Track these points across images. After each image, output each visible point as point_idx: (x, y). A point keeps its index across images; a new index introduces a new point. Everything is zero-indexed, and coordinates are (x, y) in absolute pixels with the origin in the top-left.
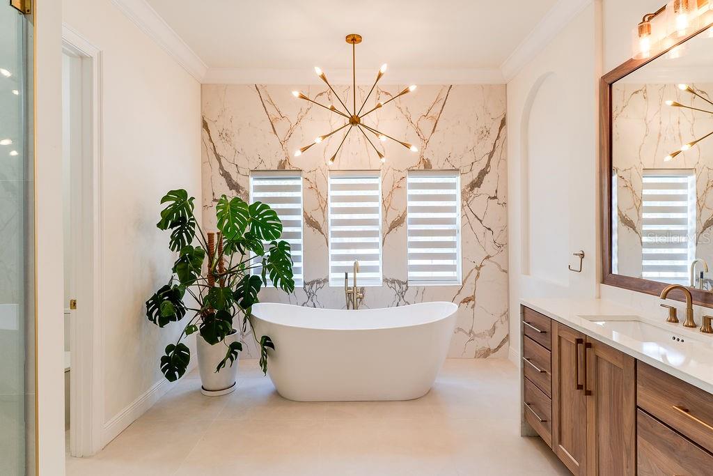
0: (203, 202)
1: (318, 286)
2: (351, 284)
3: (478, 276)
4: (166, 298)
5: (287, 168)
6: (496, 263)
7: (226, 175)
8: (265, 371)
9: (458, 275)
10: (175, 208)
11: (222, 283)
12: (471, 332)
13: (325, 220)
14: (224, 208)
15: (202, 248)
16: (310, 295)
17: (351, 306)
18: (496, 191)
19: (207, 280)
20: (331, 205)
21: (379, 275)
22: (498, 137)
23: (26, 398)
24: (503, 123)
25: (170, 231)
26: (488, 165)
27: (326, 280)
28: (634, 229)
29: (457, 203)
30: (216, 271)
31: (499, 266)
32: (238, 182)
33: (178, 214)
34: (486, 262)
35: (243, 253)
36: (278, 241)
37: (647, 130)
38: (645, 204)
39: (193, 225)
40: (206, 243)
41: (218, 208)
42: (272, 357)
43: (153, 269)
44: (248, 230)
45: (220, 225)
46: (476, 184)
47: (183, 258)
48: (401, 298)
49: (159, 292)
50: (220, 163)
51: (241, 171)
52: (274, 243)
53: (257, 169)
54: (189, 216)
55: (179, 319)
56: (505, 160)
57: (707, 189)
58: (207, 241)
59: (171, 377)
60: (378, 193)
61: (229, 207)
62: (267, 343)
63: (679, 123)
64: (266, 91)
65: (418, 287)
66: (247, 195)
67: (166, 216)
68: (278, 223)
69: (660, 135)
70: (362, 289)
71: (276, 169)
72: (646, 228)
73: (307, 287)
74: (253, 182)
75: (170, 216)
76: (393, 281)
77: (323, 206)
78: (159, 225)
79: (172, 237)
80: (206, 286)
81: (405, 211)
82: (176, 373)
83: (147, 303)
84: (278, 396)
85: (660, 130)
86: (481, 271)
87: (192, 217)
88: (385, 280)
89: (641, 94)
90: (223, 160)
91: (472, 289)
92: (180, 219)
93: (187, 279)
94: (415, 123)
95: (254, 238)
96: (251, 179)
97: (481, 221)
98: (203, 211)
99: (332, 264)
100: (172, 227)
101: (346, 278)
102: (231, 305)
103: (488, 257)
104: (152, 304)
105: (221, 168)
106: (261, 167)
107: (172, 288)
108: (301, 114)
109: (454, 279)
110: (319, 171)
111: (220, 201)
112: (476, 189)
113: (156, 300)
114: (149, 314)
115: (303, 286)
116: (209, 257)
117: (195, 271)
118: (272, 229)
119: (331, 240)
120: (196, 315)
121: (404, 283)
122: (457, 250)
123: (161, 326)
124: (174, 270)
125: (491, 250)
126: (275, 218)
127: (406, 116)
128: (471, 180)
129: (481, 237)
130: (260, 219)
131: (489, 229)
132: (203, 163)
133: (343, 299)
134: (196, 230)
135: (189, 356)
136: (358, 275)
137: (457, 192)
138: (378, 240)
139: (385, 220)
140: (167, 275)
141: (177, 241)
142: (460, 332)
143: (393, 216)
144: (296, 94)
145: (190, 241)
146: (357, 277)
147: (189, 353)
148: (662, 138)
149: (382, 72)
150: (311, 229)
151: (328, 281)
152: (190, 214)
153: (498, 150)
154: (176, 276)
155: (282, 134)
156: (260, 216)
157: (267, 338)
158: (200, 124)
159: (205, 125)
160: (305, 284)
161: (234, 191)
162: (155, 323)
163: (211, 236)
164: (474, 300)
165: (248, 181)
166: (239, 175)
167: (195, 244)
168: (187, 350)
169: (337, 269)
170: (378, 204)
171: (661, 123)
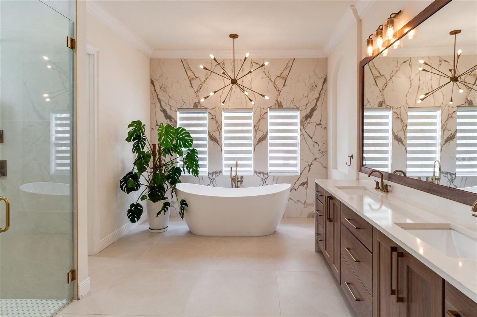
0: (151, 126)
1: (216, 175)
2: (234, 174)
3: (310, 170)
4: (130, 178)
5: (199, 107)
6: (320, 163)
7: (164, 111)
8: (182, 218)
9: (298, 169)
10: (135, 131)
11: (161, 171)
12: (305, 202)
13: (221, 137)
14: (162, 130)
15: (150, 152)
16: (212, 180)
17: (234, 186)
18: (321, 121)
19: (152, 170)
20: (224, 128)
21: (252, 169)
22: (322, 89)
23: (73, 213)
24: (325, 80)
25: (132, 143)
26: (316, 105)
27: (221, 172)
28: (402, 143)
29: (298, 128)
30: (157, 165)
31: (322, 164)
32: (171, 115)
33: (137, 133)
34: (314, 162)
35: (171, 155)
36: (191, 148)
37: (411, 84)
38: (409, 128)
39: (145, 139)
40: (152, 150)
41: (159, 130)
42: (187, 211)
43: (123, 163)
44: (174, 142)
45: (159, 140)
46: (309, 116)
47: (139, 158)
48: (264, 182)
49: (127, 175)
50: (161, 104)
51: (173, 109)
52: (189, 150)
53: (182, 107)
54: (143, 135)
55: (137, 190)
56: (326, 102)
57: (448, 119)
58: (152, 148)
59: (133, 221)
60: (251, 121)
61: (164, 130)
62: (184, 203)
63: (431, 80)
64: (187, 63)
65: (274, 176)
66: (176, 122)
67: (131, 134)
68: (191, 139)
69: (419, 87)
70: (242, 177)
71: (192, 107)
72: (409, 142)
73: (210, 175)
74: (179, 115)
75: (133, 135)
76: (260, 173)
77: (219, 129)
78: (127, 140)
79: (133, 146)
80: (152, 173)
81: (267, 132)
82: (136, 219)
83: (120, 181)
84: (191, 233)
85: (419, 84)
86: (311, 167)
87: (144, 135)
88: (255, 172)
89: (408, 62)
90: (162, 102)
91: (306, 177)
92: (138, 136)
93: (142, 169)
94: (273, 80)
95: (178, 147)
96: (178, 113)
97: (311, 138)
98: (151, 131)
99: (224, 162)
100: (133, 140)
101: (231, 170)
102: (165, 183)
103: (315, 159)
104: (123, 181)
105: (161, 107)
106: (184, 106)
107: (133, 173)
108: (207, 76)
109: (296, 172)
110: (217, 109)
111: (160, 126)
112: (309, 119)
113: (125, 179)
114: (122, 187)
115: (207, 175)
116: (153, 157)
117: (146, 165)
118: (188, 142)
119: (224, 149)
120: (146, 188)
121: (266, 174)
122: (298, 155)
123: (128, 193)
124: (135, 164)
125: (318, 155)
126: (189, 136)
127: (268, 76)
128: (306, 114)
129: (311, 148)
130: (181, 136)
131: (316, 143)
132: (151, 104)
133: (229, 181)
134: (146, 142)
135: (142, 210)
136: (238, 169)
137: (298, 121)
138: (252, 149)
139: (255, 137)
140: (130, 167)
141: (136, 148)
142: (299, 203)
143: (260, 135)
144: (202, 67)
145: (143, 148)
146: (237, 170)
147: (142, 208)
148: (420, 89)
149: (246, 57)
150: (212, 142)
151: (222, 172)
152: (143, 134)
153: (322, 96)
154: (136, 167)
155: (196, 88)
156: (181, 135)
157: (184, 201)
158: (149, 82)
159: (152, 82)
160: (209, 174)
161: (168, 120)
162: (124, 191)
163: (154, 145)
164: (307, 184)
165: (176, 115)
166: (171, 111)
167: (146, 150)
168: (141, 207)
169: (227, 166)
170: (252, 128)
171: (420, 80)
